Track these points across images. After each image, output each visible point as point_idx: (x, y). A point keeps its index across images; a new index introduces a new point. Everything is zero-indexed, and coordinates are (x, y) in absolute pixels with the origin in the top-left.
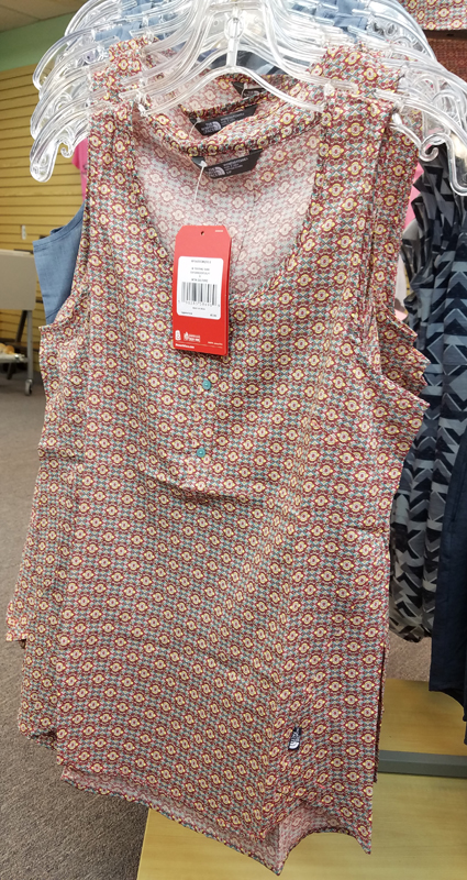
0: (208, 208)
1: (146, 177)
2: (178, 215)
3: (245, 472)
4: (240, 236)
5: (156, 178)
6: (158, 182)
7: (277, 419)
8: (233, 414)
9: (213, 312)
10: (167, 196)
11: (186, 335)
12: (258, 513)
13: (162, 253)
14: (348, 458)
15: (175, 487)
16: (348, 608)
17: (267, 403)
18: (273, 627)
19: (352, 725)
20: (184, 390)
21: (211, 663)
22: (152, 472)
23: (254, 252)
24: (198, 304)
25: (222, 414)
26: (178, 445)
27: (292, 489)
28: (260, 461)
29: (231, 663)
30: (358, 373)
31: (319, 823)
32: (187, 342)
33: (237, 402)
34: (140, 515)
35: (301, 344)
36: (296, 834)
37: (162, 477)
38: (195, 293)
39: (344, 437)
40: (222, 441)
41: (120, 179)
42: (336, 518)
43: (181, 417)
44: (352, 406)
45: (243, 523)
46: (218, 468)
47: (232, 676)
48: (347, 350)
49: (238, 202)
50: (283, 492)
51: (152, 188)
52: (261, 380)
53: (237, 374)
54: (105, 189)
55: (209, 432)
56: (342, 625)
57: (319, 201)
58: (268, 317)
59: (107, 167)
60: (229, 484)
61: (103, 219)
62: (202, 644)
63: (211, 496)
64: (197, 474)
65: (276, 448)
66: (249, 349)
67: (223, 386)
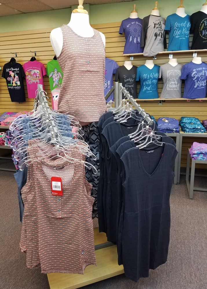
0: (55, 172)
1: (44, 169)
2: (51, 175)
3: (68, 213)
4: (62, 177)
5: (46, 169)
6: (46, 170)
7: (73, 204)
8: (64, 204)
9: (60, 190)
10: (48, 172)
11: (55, 193)
12: (71, 219)
13: (48, 181)
14: (85, 209)
15: (55, 218)
16: (88, 230)
17: (70, 201)
18: (77, 237)
19: (91, 247)
20: (55, 201)
21: (66, 245)
22: (50, 216)
23: (65, 180)
24: (56, 188)
25: (63, 204)
26: (55, 211)
27: (77, 215)
28: (70, 211)
29: (70, 244)
30: (85, 196)
31: (87, 264)
32: (55, 194)
33: (65, 202)
34: (48, 223)
35: (75, 192)
36: (85, 267)
37: (52, 216)
38: (56, 187)
39: (84, 206)
40: (63, 208)
41: (39, 170)
42: (84, 218)
43: (55, 206)
44: (85, 201)
45: (68, 221)
46: (63, 213)
47: (71, 246)
48: (83, 194)
49: (61, 172)
50: (75, 215)
51: (45, 171)
52: (69, 198)
53: (65, 198)
54: (37, 172)
55: (60, 207)
56: (87, 233)
57: (75, 174)
58: (69, 189)
59: (37, 169)
60: (65, 215)
61: (37, 177)
62: (64, 242)
63: (62, 218)
64: (59, 215)
65: (73, 208)
66: (66, 195)
67: (62, 200)
